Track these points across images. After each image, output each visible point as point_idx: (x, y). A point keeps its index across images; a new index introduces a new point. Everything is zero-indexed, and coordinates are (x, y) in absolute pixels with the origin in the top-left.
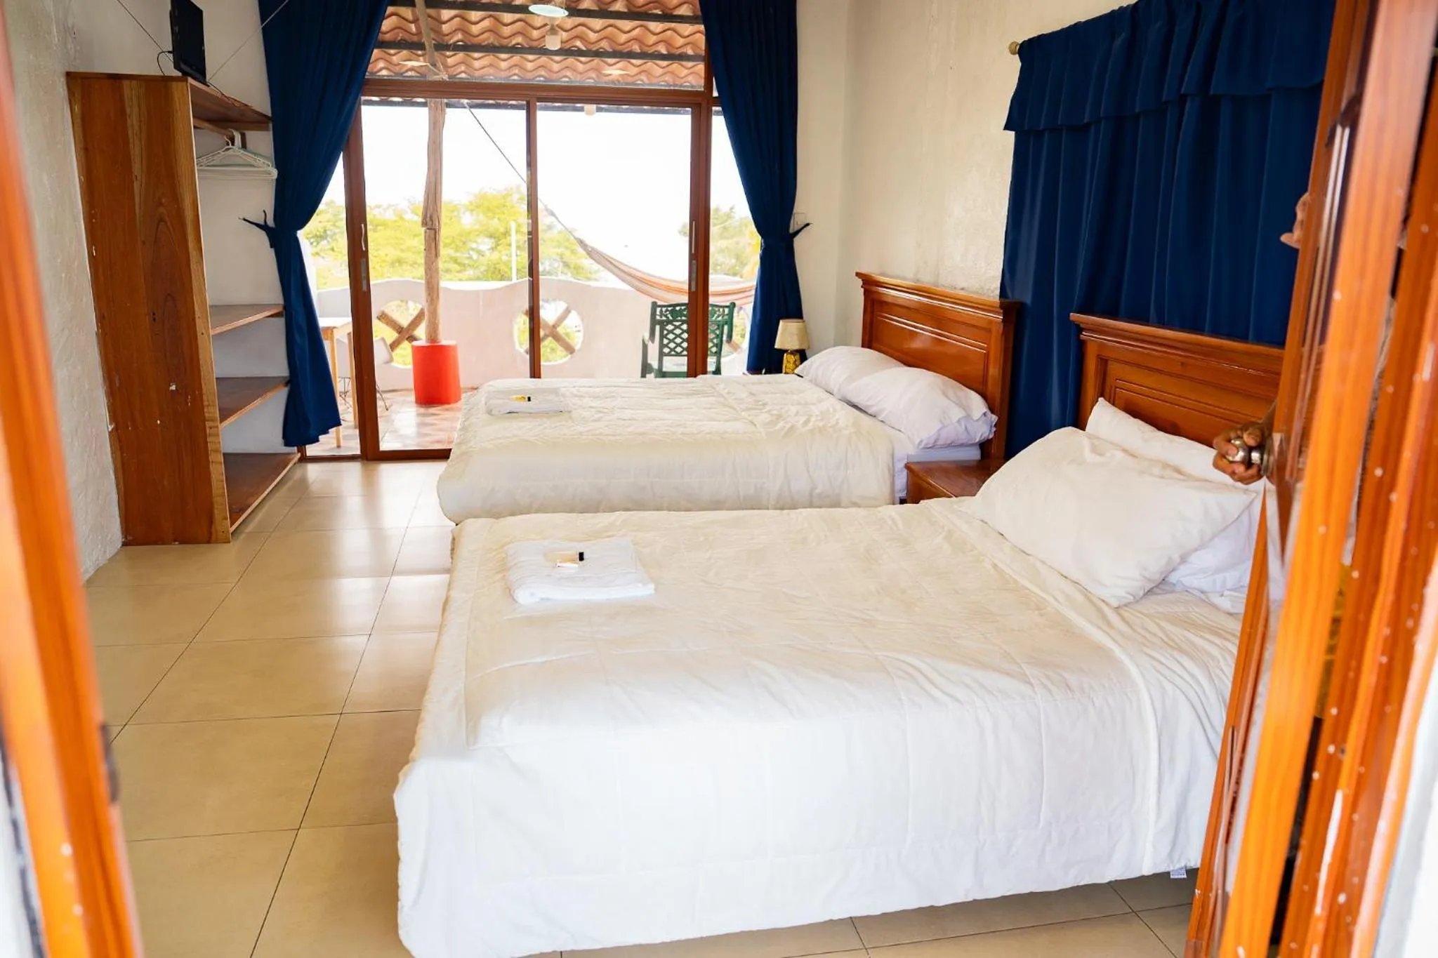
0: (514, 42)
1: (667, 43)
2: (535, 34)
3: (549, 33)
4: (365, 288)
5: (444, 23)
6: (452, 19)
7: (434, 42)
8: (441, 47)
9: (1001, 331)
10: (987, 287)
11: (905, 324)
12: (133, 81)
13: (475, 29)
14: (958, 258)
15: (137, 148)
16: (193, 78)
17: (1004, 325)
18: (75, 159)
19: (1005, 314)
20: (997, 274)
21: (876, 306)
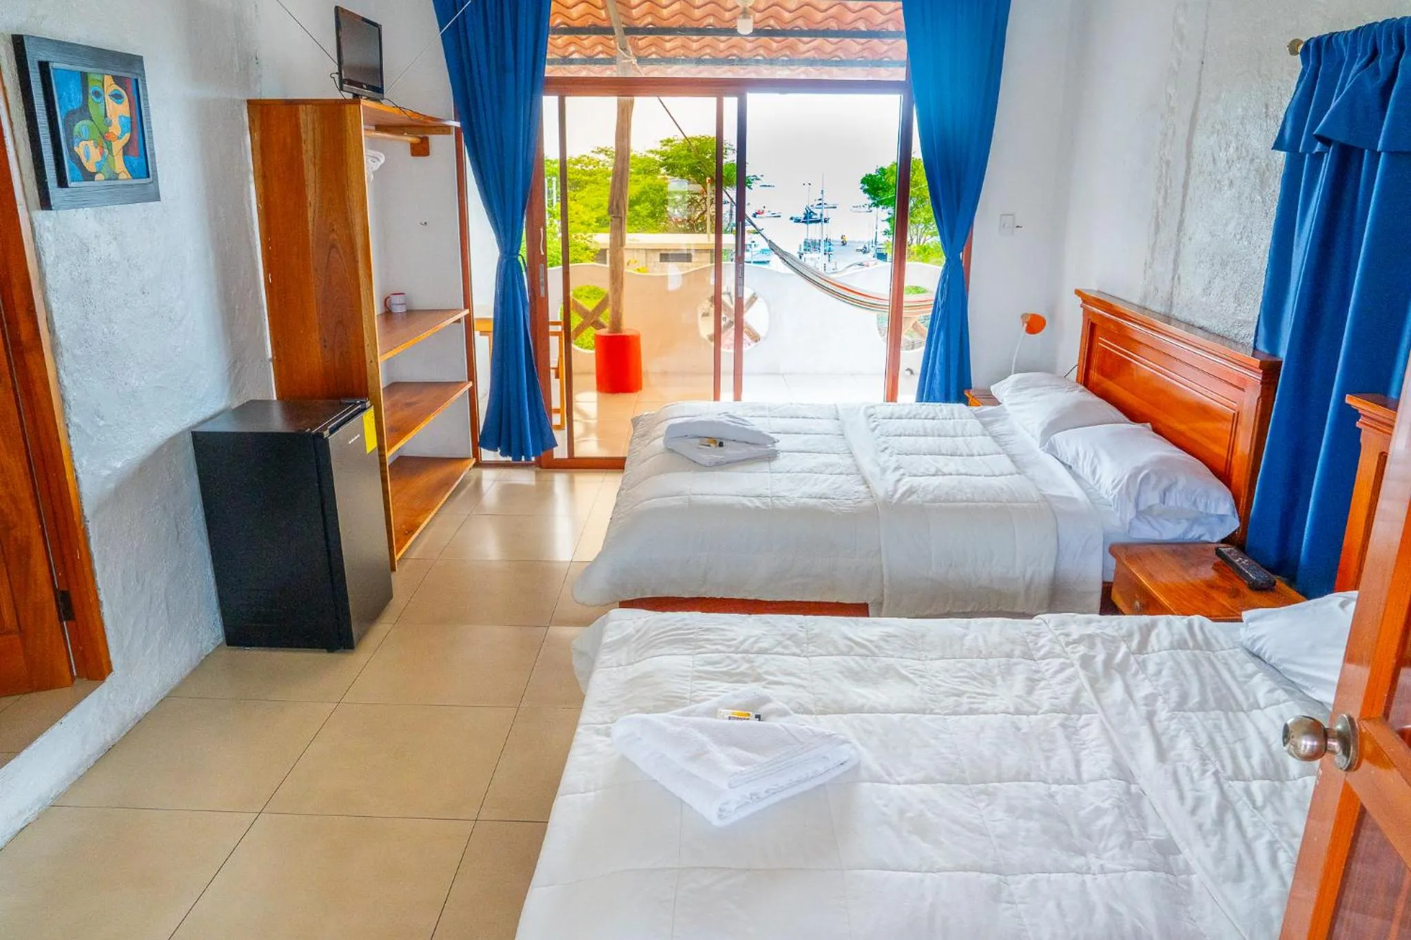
0: (705, 24)
1: (866, 19)
2: (728, 15)
3: (741, 16)
4: (542, 294)
5: (635, 7)
6: (642, 3)
7: (623, 26)
8: (631, 31)
9: (1258, 394)
10: (1236, 332)
11: (1132, 357)
12: (309, 106)
13: (665, 12)
14: (1198, 291)
15: (311, 174)
16: (368, 98)
17: (1262, 388)
18: (253, 187)
19: (1265, 375)
20: (1251, 319)
21: (1098, 332)
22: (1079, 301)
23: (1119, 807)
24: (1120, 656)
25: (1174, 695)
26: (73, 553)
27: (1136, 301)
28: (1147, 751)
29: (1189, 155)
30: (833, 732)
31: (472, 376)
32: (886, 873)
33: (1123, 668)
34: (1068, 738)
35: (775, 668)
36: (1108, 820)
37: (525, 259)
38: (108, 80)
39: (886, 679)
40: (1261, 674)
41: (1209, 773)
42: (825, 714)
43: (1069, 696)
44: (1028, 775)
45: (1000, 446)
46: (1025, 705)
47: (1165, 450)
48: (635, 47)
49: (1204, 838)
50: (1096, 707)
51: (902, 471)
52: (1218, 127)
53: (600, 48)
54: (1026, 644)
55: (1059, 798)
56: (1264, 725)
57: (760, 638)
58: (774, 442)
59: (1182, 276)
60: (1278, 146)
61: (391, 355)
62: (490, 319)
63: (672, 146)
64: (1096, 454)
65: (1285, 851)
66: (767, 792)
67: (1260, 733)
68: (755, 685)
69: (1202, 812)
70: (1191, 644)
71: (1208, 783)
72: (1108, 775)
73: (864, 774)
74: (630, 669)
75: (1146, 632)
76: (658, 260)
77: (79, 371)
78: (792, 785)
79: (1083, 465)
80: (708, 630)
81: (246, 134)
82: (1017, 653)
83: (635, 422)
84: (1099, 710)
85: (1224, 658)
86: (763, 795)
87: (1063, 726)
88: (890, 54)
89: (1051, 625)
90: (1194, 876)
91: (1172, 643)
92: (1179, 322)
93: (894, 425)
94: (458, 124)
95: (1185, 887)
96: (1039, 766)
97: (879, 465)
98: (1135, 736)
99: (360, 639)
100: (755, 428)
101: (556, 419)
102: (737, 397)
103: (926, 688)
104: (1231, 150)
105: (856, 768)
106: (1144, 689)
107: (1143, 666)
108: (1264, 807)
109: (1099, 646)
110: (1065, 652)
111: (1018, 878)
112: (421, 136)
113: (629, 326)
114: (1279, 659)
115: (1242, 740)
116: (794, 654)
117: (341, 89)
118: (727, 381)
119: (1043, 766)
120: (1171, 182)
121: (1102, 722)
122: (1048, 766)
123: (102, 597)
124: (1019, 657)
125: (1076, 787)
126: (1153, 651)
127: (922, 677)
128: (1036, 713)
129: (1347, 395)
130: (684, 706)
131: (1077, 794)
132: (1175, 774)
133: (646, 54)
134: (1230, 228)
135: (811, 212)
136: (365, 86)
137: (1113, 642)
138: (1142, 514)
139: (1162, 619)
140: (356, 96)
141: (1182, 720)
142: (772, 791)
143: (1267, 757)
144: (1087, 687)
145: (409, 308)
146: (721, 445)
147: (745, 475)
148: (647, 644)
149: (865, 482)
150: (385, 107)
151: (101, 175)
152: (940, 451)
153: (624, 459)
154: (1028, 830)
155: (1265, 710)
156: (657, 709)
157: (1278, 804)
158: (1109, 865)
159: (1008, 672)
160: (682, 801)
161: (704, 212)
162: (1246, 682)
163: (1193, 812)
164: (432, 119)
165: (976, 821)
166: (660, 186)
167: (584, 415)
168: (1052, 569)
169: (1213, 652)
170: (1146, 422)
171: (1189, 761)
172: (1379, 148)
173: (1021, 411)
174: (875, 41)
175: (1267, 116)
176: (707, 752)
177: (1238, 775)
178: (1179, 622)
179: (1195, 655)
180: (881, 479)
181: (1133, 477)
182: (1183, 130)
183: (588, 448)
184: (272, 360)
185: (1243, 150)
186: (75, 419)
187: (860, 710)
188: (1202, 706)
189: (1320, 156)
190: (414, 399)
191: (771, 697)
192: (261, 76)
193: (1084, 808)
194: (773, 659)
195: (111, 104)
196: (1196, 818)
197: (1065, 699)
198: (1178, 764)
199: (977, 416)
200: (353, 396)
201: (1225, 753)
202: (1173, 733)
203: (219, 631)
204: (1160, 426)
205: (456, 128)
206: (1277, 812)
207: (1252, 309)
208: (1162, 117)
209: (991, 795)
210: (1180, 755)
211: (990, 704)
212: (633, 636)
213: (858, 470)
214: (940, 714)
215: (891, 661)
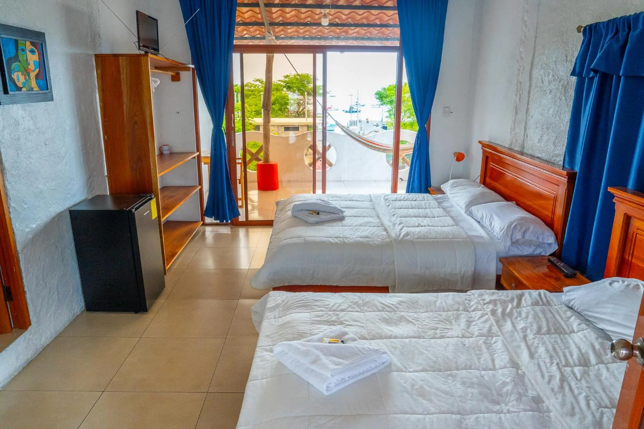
0: (306, 21)
1: (380, 19)
2: (317, 17)
3: (323, 17)
4: (233, 145)
5: (274, 13)
6: (277, 11)
7: (269, 22)
8: (272, 24)
9: (566, 187)
10: (554, 159)
11: (505, 171)
12: (124, 57)
13: (288, 15)
14: (536, 141)
15: (125, 89)
16: (152, 53)
17: (568, 185)
18: (97, 95)
19: (569, 179)
20: (561, 153)
21: (489, 160)
22: (481, 146)
23: (514, 381)
24: (508, 310)
25: (535, 327)
26: (12, 269)
27: (507, 146)
28: (525, 355)
29: (531, 79)
30: (379, 348)
31: (200, 183)
32: (407, 416)
33: (510, 315)
34: (488, 349)
35: (349, 318)
36: (509, 388)
37: (225, 128)
38: (28, 43)
39: (401, 322)
40: (574, 317)
41: (554, 364)
42: (374, 340)
43: (487, 328)
44: (471, 366)
45: (447, 213)
46: (466, 333)
47: (522, 214)
48: (274, 32)
49: (555, 395)
50: (499, 333)
51: (402, 225)
52: (544, 66)
53: (258, 32)
54: (464, 304)
55: (486, 378)
56: (577, 340)
57: (341, 304)
58: (343, 212)
59: (528, 134)
60: (573, 74)
61: (163, 174)
62: (209, 157)
63: (289, 78)
64: (491, 216)
65: (593, 401)
66: (349, 377)
67: (576, 344)
68: (340, 326)
69: (553, 382)
70: (541, 303)
71: (554, 368)
72: (508, 366)
73: (394, 368)
74: (280, 320)
75: (520, 298)
76: (284, 130)
77: (14, 181)
78: (360, 374)
79: (485, 221)
80: (316, 301)
81: (94, 70)
82: (461, 308)
83: (277, 204)
84: (501, 335)
85: (556, 309)
86: (347, 379)
87: (485, 343)
88: (390, 35)
89: (476, 296)
90: (552, 413)
91: (532, 303)
92: (527, 155)
93: (398, 204)
94: (193, 66)
95: (548, 419)
96: (475, 362)
97: (392, 222)
98: (519, 347)
99: (150, 307)
100: (334, 206)
101: (240, 203)
102: (324, 192)
103: (420, 326)
104: (550, 76)
105: (390, 365)
106: (521, 325)
107: (520, 314)
108: (581, 379)
109: (499, 305)
110: (483, 308)
111: (469, 416)
112: (176, 72)
113: (273, 159)
114: (582, 310)
115: (568, 348)
116: (357, 311)
117: (139, 49)
118: (319, 184)
119: (477, 362)
120: (522, 91)
121: (503, 341)
122: (479, 362)
123: (26, 289)
124: (462, 311)
125: (493, 372)
126: (524, 307)
127: (418, 321)
128: (472, 337)
129: (609, 187)
130: (306, 337)
131: (494, 375)
132: (539, 365)
133: (279, 35)
134: (551, 112)
135: (352, 107)
136: (150, 48)
137: (505, 303)
138: (514, 243)
139: (526, 292)
140: (146, 52)
141: (540, 339)
142: (351, 378)
143: (580, 356)
144: (495, 324)
145: (171, 152)
146: (318, 214)
147: (330, 228)
148: (287, 308)
149: (386, 230)
150: (159, 58)
151: (25, 88)
152: (419, 215)
153: (272, 221)
154: (472, 393)
155: (577, 333)
156: (294, 339)
157: (587, 378)
158: (511, 409)
159: (457, 318)
160: (308, 383)
161: (304, 108)
162: (567, 321)
163: (549, 382)
164: (182, 64)
165: (448, 389)
166: (284, 96)
167: (252, 201)
168: (473, 269)
169: (551, 306)
170: (513, 201)
171: (545, 358)
172: (621, 74)
173: (456, 197)
174: (384, 29)
175: (567, 61)
176: (320, 359)
177: (567, 365)
178: (535, 293)
179: (543, 308)
180: (394, 229)
181: (509, 226)
182: (528, 68)
183: (254, 216)
184: (107, 176)
185: (556, 76)
186: (12, 205)
187: (390, 337)
188: (548, 332)
189: (592, 78)
190: (174, 195)
191: (348, 332)
192: (101, 43)
193: (498, 382)
194: (347, 314)
195: (29, 55)
196: (550, 386)
197: (485, 331)
198: (540, 360)
199: (436, 199)
200: (145, 192)
201: (561, 354)
202: (536, 345)
203: (82, 304)
204: (519, 203)
205: (193, 68)
206: (588, 382)
207: (561, 149)
208: (518, 62)
209: (454, 377)
210: (540, 356)
211: (450, 333)
212: (281, 304)
213: (382, 225)
214: (427, 339)
215: (403, 313)
